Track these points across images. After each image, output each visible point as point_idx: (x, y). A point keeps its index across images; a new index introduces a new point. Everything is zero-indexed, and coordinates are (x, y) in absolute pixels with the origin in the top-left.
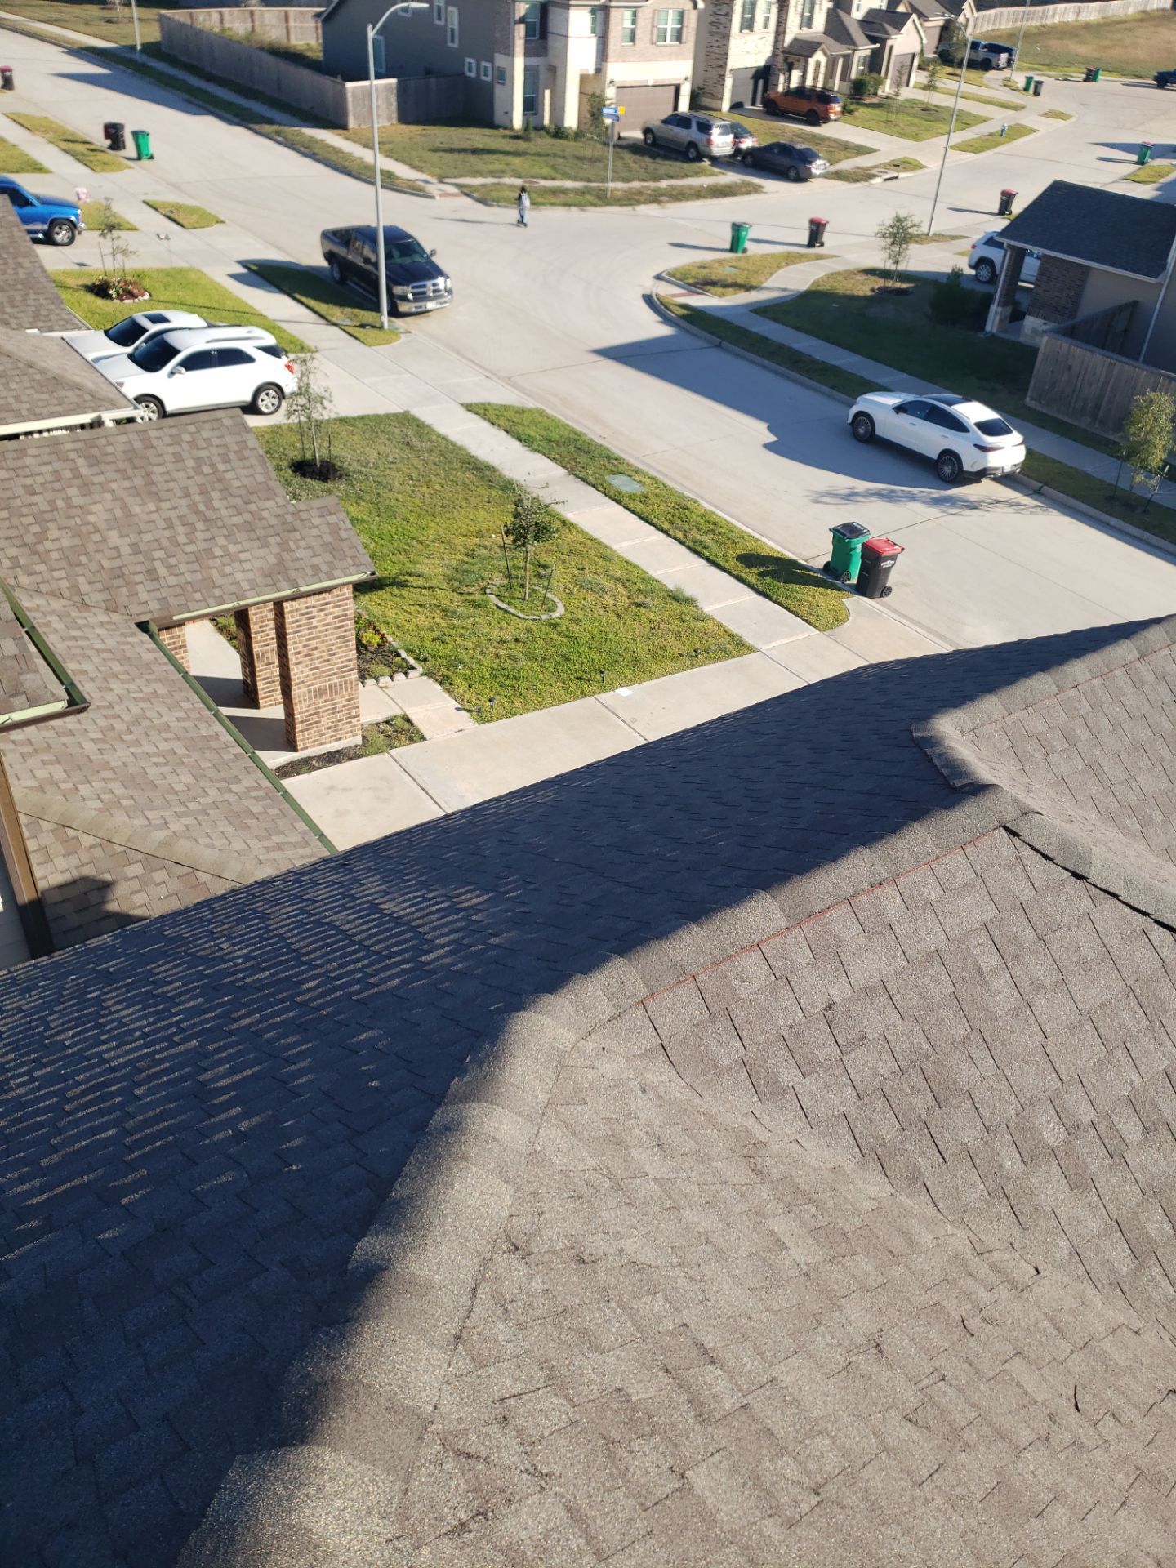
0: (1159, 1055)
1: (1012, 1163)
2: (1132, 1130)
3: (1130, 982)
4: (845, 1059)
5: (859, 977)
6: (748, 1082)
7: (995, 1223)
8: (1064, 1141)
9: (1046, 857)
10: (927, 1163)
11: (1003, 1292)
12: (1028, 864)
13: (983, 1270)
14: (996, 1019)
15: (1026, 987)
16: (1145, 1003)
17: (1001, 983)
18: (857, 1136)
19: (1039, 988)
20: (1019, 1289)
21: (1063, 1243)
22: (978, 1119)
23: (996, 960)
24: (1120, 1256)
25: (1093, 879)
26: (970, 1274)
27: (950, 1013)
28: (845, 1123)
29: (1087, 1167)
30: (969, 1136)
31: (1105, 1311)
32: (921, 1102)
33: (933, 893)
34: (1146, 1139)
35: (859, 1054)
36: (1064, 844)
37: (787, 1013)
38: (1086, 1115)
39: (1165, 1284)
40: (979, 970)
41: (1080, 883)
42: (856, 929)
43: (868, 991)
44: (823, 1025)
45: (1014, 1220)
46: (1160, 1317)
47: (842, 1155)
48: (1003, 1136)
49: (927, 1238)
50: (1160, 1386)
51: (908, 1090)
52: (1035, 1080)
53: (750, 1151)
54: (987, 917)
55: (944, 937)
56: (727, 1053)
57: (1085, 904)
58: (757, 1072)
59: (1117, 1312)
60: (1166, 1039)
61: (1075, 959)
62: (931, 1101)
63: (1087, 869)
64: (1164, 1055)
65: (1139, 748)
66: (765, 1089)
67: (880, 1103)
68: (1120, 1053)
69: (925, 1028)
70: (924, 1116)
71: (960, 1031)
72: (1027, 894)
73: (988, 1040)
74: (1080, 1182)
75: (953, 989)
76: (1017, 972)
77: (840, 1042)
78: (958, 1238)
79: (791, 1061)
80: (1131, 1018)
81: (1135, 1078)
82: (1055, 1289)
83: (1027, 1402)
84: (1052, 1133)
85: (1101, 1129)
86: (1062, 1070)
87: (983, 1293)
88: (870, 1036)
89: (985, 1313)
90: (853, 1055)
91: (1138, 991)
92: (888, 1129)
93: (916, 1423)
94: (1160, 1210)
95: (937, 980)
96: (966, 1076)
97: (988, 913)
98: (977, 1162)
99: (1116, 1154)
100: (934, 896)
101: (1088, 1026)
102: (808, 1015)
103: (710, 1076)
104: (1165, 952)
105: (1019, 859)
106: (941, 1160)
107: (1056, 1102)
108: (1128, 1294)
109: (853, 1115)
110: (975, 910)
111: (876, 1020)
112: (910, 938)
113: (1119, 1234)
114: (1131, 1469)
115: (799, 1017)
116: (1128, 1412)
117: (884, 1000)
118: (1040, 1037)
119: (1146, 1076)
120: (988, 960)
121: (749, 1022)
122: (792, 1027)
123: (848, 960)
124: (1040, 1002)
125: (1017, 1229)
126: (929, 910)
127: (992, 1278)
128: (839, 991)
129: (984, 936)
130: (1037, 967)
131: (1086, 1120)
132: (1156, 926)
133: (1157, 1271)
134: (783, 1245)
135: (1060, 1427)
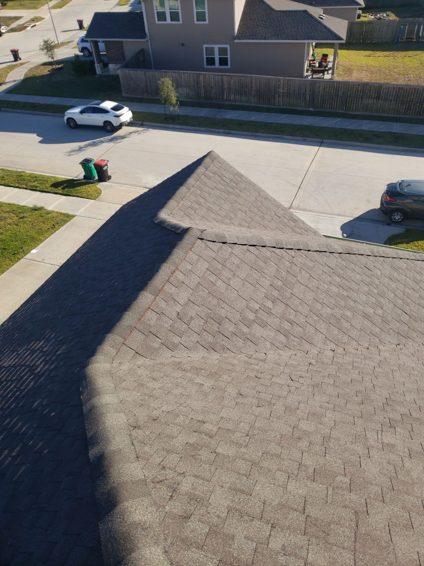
0: (267, 281)
1: (246, 330)
2: (270, 304)
3: (251, 265)
4: (190, 326)
5: (182, 302)
6: (166, 348)
7: (249, 348)
8: (255, 317)
9: (214, 242)
10: (224, 342)
11: (261, 364)
12: (210, 246)
13: (253, 361)
14: (223, 293)
15: (226, 280)
16: (257, 269)
17: (219, 283)
18: (203, 346)
19: (229, 279)
20: (264, 361)
21: (268, 343)
22: (232, 323)
23: (215, 277)
24: (282, 338)
25: (228, 242)
26: (251, 364)
27: (211, 298)
28: (199, 344)
29: (264, 320)
30: (232, 329)
31: (286, 354)
32: (215, 327)
33: (189, 267)
34: (274, 305)
35: (193, 323)
36: (216, 236)
37: (167, 323)
38: (257, 307)
39: (296, 339)
40: (212, 282)
41: (226, 244)
42: (174, 288)
43: (186, 304)
44: (179, 321)
45: (253, 344)
46: (298, 348)
47: (202, 353)
48: (240, 324)
49: (236, 362)
50: (307, 364)
51: (210, 325)
52: (240, 304)
53: (178, 366)
54: (207, 266)
55: (199, 278)
56: (156, 343)
57: (230, 250)
58: (168, 344)
59: (289, 353)
60: (266, 276)
61: (234, 266)
62: (218, 325)
63: (226, 240)
64: (268, 280)
66: (172, 347)
67: (205, 333)
68: (257, 286)
69: (206, 306)
70: (218, 330)
71: (215, 302)
72: (214, 255)
73: (224, 300)
74: (264, 325)
75: (208, 291)
76: (222, 277)
77: (186, 323)
78: (243, 357)
79: (175, 335)
80: (255, 275)
81: (264, 291)
82: (272, 356)
83: (281, 386)
84: (251, 316)
85: (262, 308)
86: (246, 298)
87: (256, 367)
88: (193, 316)
89: (260, 371)
90: (191, 324)
91: (254, 267)
92: (210, 339)
93: (260, 406)
94: (286, 321)
95: (203, 291)
96: (223, 313)
97: (206, 265)
98: (237, 334)
99: (269, 313)
100: (190, 268)
101: (246, 283)
102: (173, 320)
103: (155, 353)
104: (255, 253)
105: (207, 246)
106: (228, 339)
107: (248, 307)
108: (288, 347)
109: (199, 341)
110: (203, 266)
111: (193, 311)
112: (190, 283)
113: (279, 333)
114: (311, 386)
115: (171, 322)
116: (303, 374)
117: (192, 304)
118: (236, 292)
119: (266, 288)
120: (213, 278)
121: (158, 331)
122: (171, 326)
123: (176, 298)
124: (232, 283)
125: (255, 347)
126: (191, 272)
127: (256, 362)
128: (178, 308)
129: (208, 272)
130: (226, 274)
131: (258, 308)
132: (250, 247)
133: (292, 337)
134: (202, 385)
135: (291, 387)
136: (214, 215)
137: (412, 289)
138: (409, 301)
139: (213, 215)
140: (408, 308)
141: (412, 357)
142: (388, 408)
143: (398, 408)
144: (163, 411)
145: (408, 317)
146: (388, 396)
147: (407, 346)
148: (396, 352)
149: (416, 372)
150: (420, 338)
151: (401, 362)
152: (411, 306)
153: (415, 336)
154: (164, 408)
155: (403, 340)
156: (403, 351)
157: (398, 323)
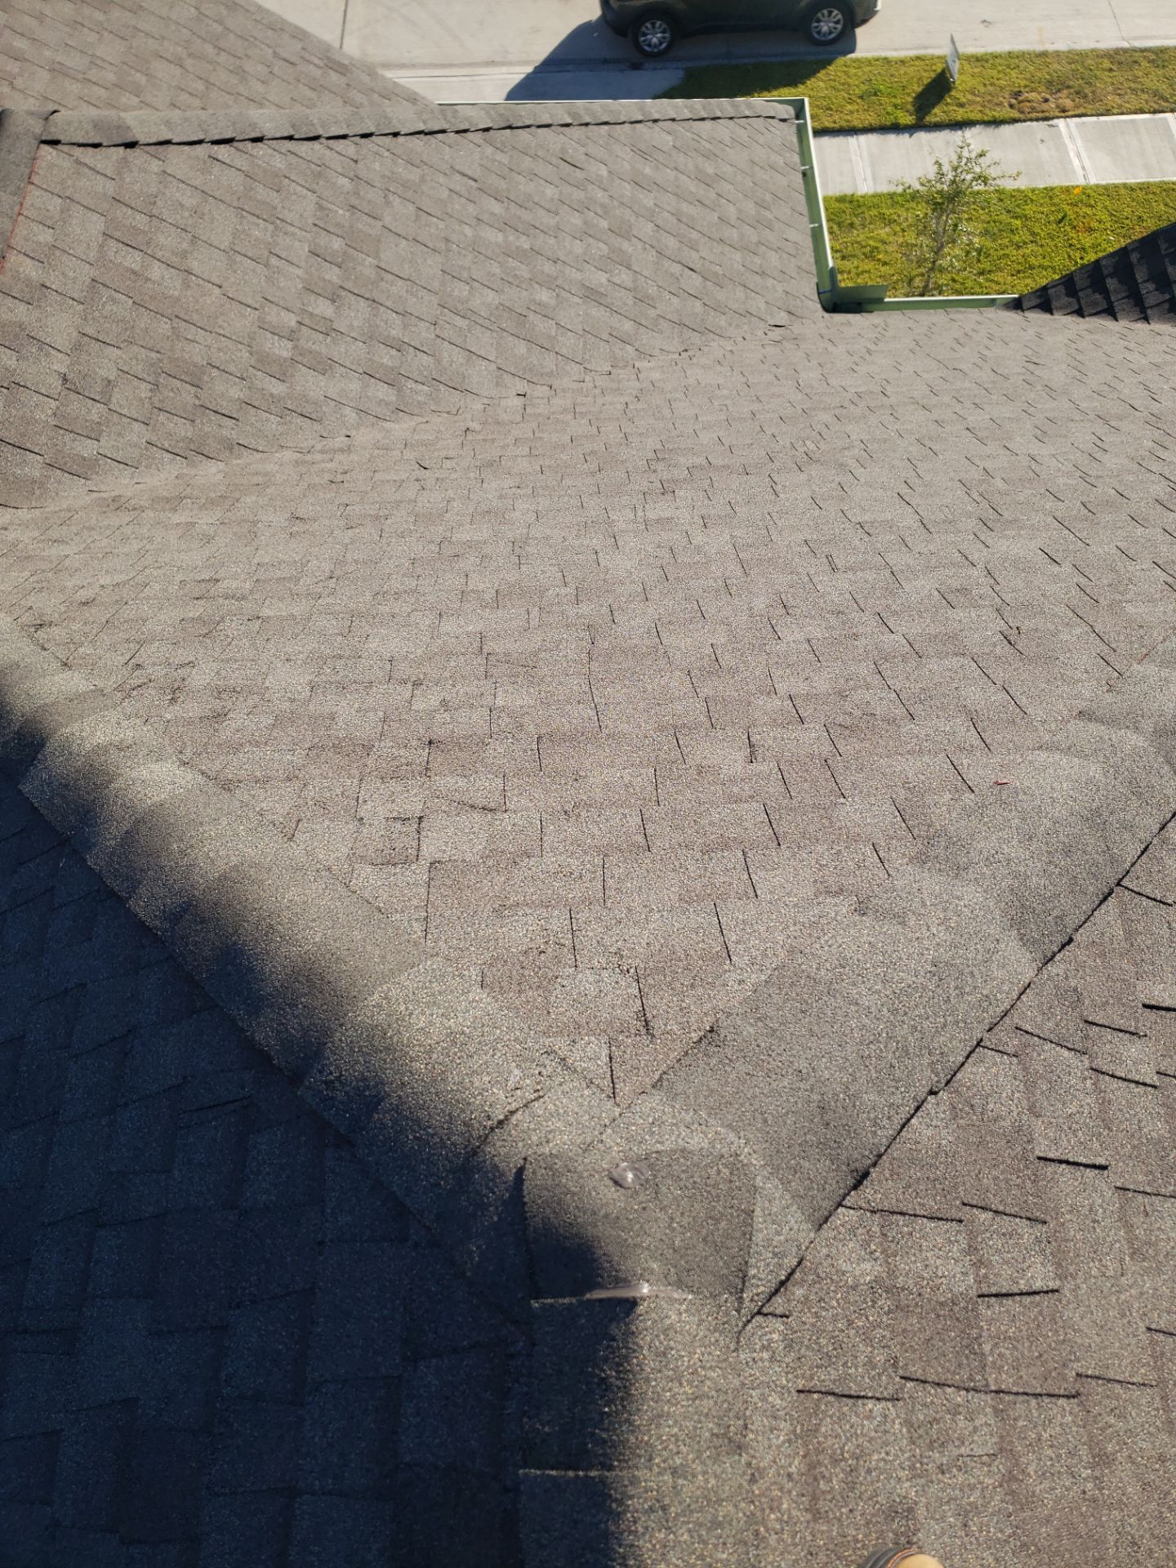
0: (297, 243)
1: (278, 388)
2: (323, 308)
3: (235, 204)
4: (112, 407)
5: (62, 342)
6: (66, 475)
7: (300, 432)
8: (293, 348)
9: (96, 146)
10: (228, 430)
11: (339, 457)
12: (87, 161)
13: (319, 457)
14: (178, 299)
15: (175, 260)
16: (258, 212)
17: (156, 271)
18: (170, 449)
19: (184, 255)
20: (348, 450)
21: (347, 411)
22: (231, 377)
23: (138, 256)
24: (383, 392)
25: (143, 139)
26: (313, 463)
27: (144, 320)
28: (155, 448)
29: (320, 354)
30: (236, 392)
31: (401, 428)
32: (187, 395)
33: (46, 236)
34: (338, 308)
35: (117, 397)
36: (97, 125)
37: (44, 411)
38: (291, 320)
39: (420, 387)
40: (134, 272)
41: (137, 151)
42: (23, 307)
43: (77, 347)
44: (73, 396)
45: (309, 421)
46: (433, 408)
47: (176, 467)
48: (255, 375)
49: (270, 467)
50: (460, 433)
51: (172, 394)
52: (240, 322)
53: (117, 504)
54: (101, 226)
55: (87, 265)
56: (33, 468)
57: (155, 166)
58: (65, 464)
59: (409, 423)
60: (292, 229)
61: (186, 214)
62: (193, 390)
63: (131, 134)
64: (300, 241)
65: (76, 24)
66: (81, 470)
67: (162, 417)
68: (274, 261)
69: (141, 343)
70: (197, 402)
71: (164, 327)
72: (110, 188)
73: (186, 318)
74: (324, 366)
75: (131, 301)
76: (159, 254)
77: (97, 398)
78: (288, 455)
79: (79, 438)
80: (260, 231)
81: (299, 272)
82: (365, 436)
83: (400, 484)
84: (282, 349)
85: (307, 321)
86: (250, 301)
87: (329, 465)
88: (112, 378)
89: (339, 471)
90: (114, 400)
91: (246, 207)
92: (183, 429)
93: (352, 527)
94: (382, 346)
95: (114, 301)
96: (195, 354)
97: (97, 224)
98: (256, 404)
99: (329, 330)
100: (50, 239)
101: (239, 258)
102: (56, 397)
103: (38, 492)
104: (238, 163)
105: (78, 162)
106: (234, 421)
107: (266, 326)
108: (406, 410)
109: (154, 439)
110: (87, 229)
111: (105, 362)
112: (65, 284)
113: (372, 380)
114: (474, 469)
115: (54, 404)
116: (451, 453)
117: (96, 346)
118: (217, 291)
119: (303, 264)
120: (133, 260)
121: (23, 435)
122: (55, 415)
123: (41, 335)
124: (195, 265)
125: (317, 427)
126: (58, 253)
127: (327, 457)
128: (60, 364)
129: (112, 243)
130: (168, 240)
131: (293, 324)
132: (216, 147)
133: (410, 384)
134: (193, 524)
135: (425, 480)
136: (79, 85)
137: (697, 203)
138: (695, 235)
139: (74, 88)
140: (695, 255)
141: (719, 368)
142: (660, 466)
143: (682, 460)
144: (102, 586)
145: (700, 279)
146: (659, 446)
147: (706, 349)
148: (680, 365)
149: (725, 392)
150: (738, 326)
151: (691, 381)
152: (701, 248)
153: (723, 323)
154: (105, 580)
155: (696, 339)
156: (695, 360)
157: (675, 300)
